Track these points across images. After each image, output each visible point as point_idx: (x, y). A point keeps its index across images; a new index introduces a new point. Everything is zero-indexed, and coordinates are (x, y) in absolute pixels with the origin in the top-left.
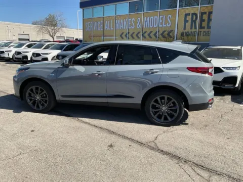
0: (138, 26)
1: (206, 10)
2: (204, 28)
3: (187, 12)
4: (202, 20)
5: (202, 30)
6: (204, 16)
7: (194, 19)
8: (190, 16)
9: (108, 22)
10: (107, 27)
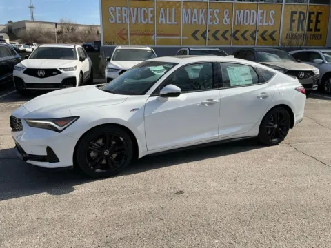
0: (226, 22)
1: (315, 10)
2: (311, 30)
3: (294, 9)
4: (310, 21)
5: (310, 32)
6: (312, 16)
7: (301, 19)
8: (297, 15)
9: (165, 10)
10: (163, 19)
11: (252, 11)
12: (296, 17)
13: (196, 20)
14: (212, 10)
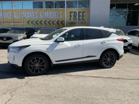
0: (41, 17)
1: (81, 11)
3: (71, 11)
4: (79, 16)
5: (80, 21)
6: (80, 13)
7: (75, 15)
9: (16, 13)
10: (16, 16)
11: (52, 12)
12: (72, 14)
13: (29, 16)
14: (34, 12)
